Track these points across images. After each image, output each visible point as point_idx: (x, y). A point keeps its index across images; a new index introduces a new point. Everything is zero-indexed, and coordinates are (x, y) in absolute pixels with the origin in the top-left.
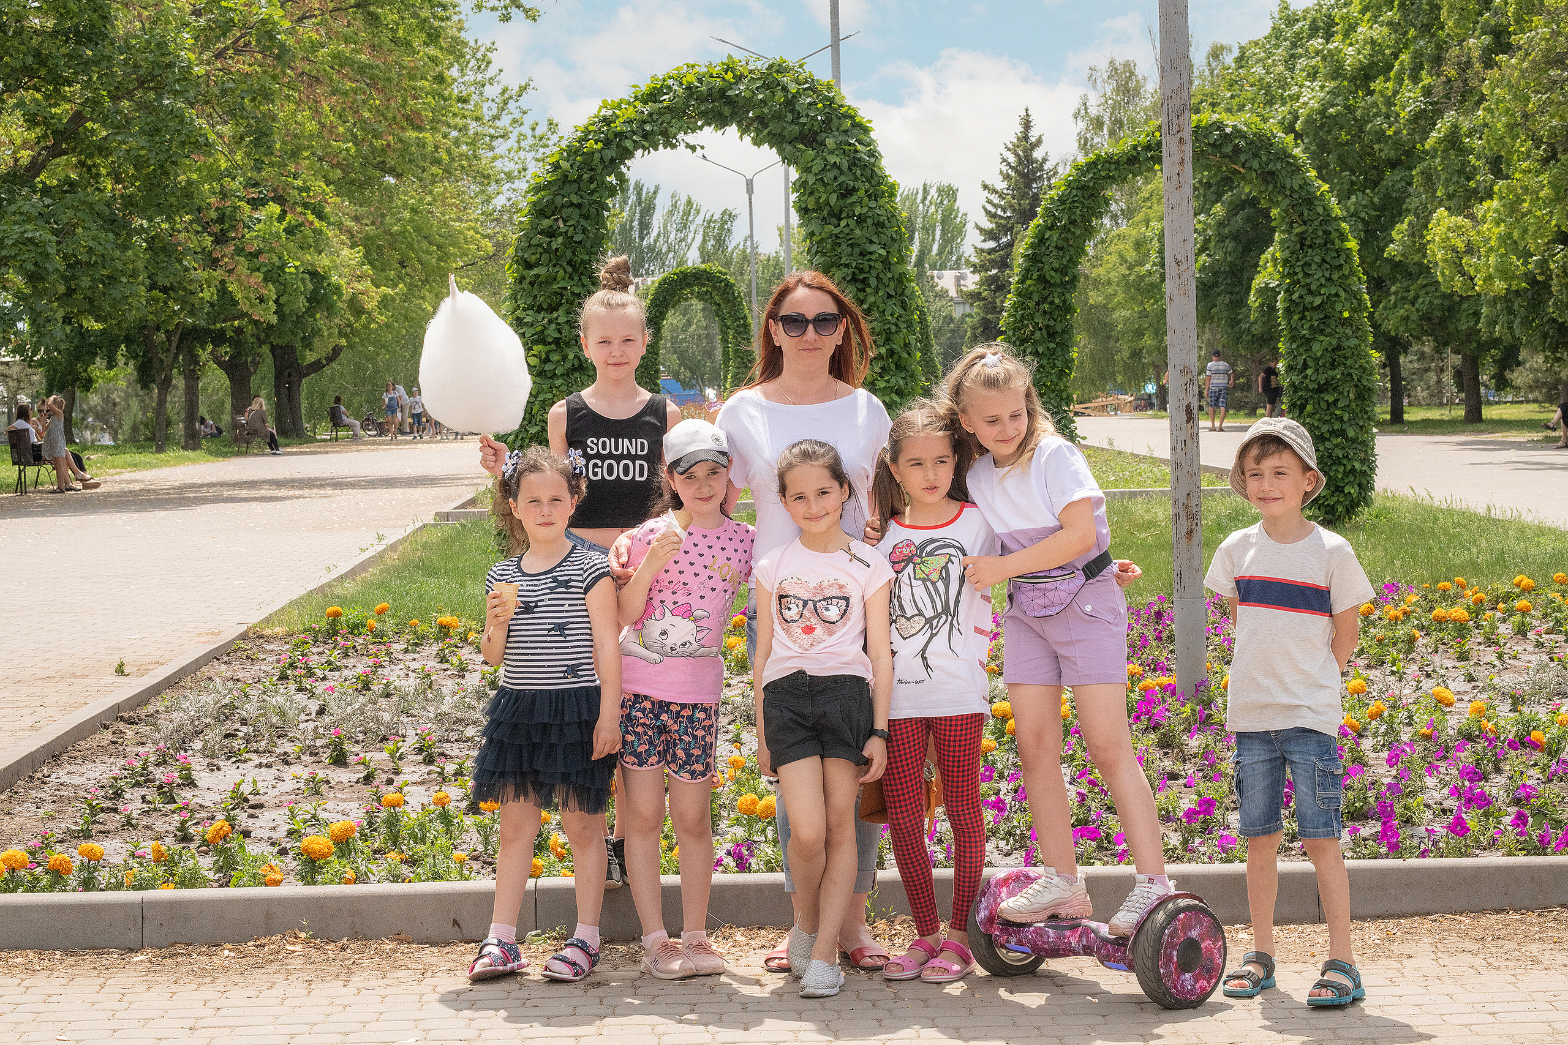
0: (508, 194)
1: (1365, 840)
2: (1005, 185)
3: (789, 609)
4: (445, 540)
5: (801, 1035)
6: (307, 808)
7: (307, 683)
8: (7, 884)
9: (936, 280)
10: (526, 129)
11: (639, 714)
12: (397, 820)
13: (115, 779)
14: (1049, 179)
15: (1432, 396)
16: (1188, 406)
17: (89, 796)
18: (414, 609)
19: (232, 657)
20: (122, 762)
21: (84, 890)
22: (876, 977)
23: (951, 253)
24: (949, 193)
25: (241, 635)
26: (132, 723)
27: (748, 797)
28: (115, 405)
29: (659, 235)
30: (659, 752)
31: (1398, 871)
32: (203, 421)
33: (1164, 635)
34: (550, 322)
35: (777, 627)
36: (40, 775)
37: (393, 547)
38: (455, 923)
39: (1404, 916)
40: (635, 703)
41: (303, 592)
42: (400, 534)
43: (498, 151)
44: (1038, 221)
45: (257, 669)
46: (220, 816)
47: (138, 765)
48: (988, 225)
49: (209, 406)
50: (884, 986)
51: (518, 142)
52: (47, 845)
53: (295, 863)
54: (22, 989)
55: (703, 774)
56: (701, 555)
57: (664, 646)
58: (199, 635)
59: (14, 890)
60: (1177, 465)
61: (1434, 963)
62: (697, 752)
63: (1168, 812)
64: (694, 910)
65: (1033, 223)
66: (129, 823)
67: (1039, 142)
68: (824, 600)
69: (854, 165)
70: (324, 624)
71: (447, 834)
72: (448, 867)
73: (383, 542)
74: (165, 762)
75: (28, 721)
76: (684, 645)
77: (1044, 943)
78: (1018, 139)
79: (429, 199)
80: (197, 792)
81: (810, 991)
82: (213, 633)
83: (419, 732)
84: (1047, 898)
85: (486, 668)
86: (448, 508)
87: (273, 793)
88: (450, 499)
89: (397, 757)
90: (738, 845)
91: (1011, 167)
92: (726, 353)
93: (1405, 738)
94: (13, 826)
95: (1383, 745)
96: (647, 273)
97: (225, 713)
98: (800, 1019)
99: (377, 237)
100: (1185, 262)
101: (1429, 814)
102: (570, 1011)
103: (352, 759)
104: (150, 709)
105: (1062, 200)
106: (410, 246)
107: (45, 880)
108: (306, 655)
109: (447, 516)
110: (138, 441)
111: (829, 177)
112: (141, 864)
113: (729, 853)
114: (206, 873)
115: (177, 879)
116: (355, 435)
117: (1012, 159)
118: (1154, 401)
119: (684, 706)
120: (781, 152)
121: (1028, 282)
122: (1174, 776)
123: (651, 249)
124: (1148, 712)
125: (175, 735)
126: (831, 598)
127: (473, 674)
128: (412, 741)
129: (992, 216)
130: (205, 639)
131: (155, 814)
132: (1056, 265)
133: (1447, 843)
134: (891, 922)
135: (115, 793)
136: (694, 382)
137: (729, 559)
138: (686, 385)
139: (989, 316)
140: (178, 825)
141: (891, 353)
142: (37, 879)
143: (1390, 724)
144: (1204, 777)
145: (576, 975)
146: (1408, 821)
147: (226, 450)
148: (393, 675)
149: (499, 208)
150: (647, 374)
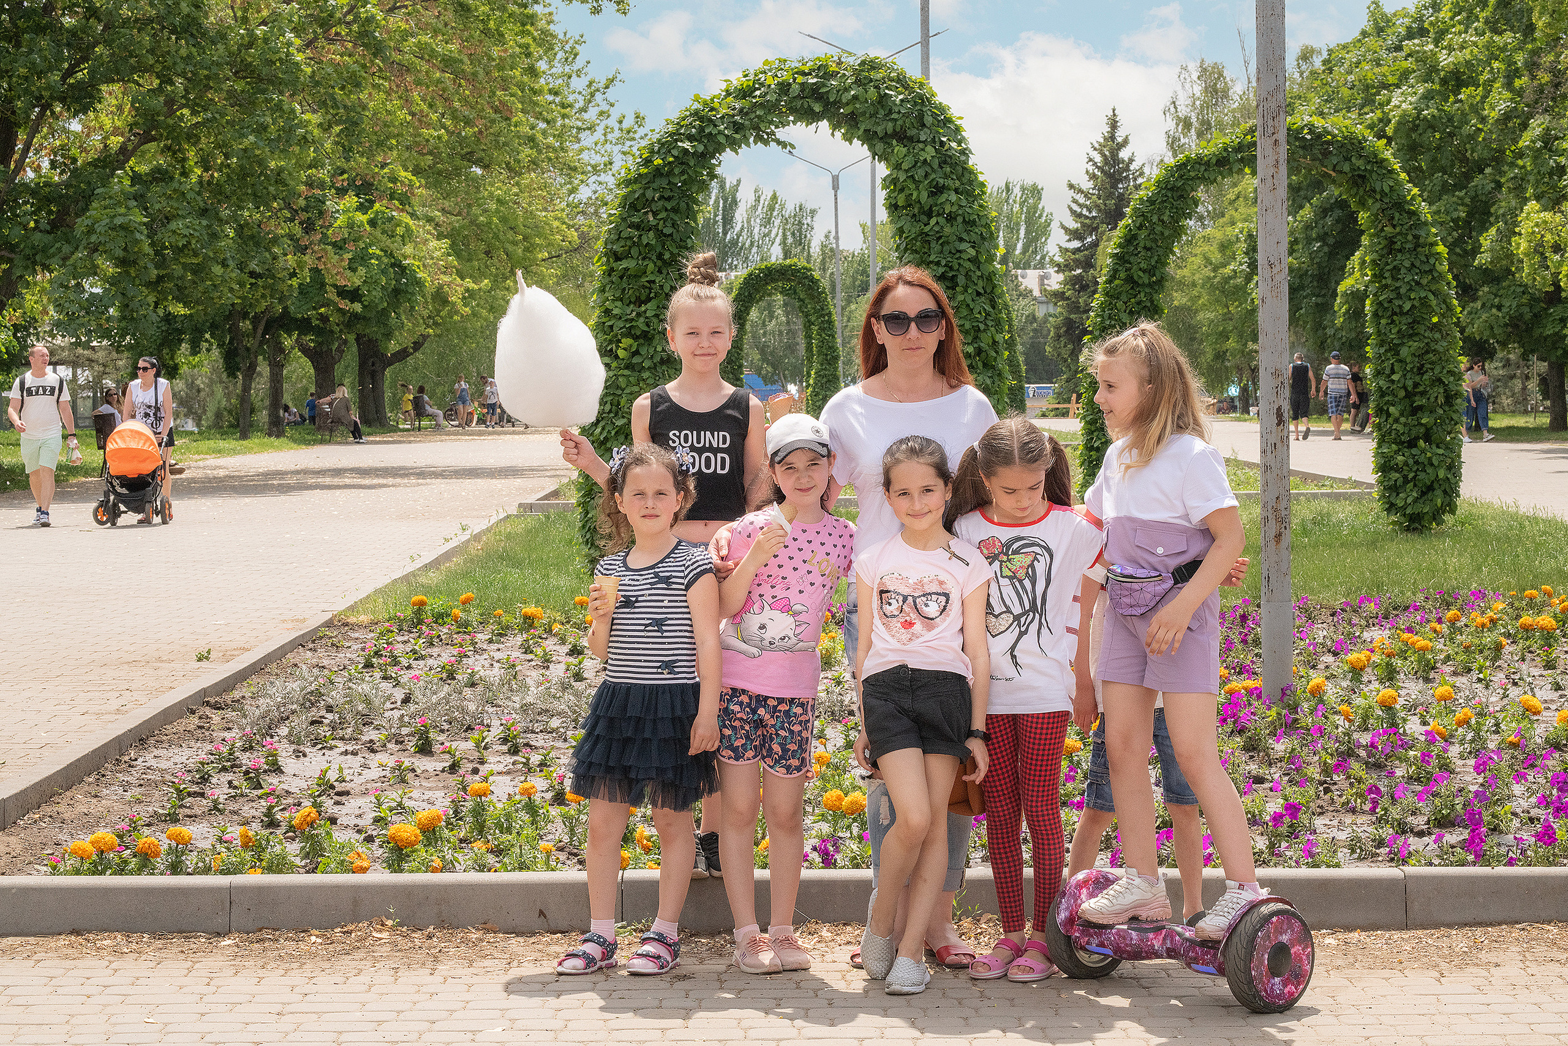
0: (594, 187)
1: (1453, 847)
2: (1091, 184)
3: (890, 604)
4: (529, 531)
5: (888, 1032)
6: (393, 796)
7: (392, 671)
8: (95, 866)
9: (1020, 279)
10: (612, 122)
11: (737, 708)
12: (483, 810)
13: (202, 764)
14: (1135, 179)
15: (1516, 403)
16: (1279, 409)
17: (176, 781)
18: (499, 599)
19: (318, 644)
20: (209, 747)
21: (172, 874)
22: (963, 975)
23: (1035, 252)
24: (1035, 192)
25: (326, 622)
26: (218, 709)
27: (833, 794)
28: (199, 391)
29: (742, 229)
30: (755, 747)
31: (1486, 879)
32: (286, 409)
33: (1250, 638)
34: (639, 315)
35: (877, 622)
36: (126, 758)
37: (476, 538)
38: (542, 913)
39: (1491, 925)
40: (732, 697)
41: (387, 580)
42: (483, 525)
43: (584, 143)
44: (1127, 221)
45: (342, 657)
46: (307, 803)
47: (225, 750)
48: (1073, 225)
49: (293, 394)
50: (970, 985)
51: (605, 135)
52: (135, 829)
53: (381, 851)
54: (110, 971)
55: (798, 769)
56: (800, 550)
57: (762, 640)
58: (284, 621)
59: (102, 873)
60: (1267, 468)
61: (1522, 972)
62: (793, 747)
63: (1254, 816)
64: (783, 905)
65: (1121, 224)
66: (216, 808)
67: (1126, 142)
68: (924, 595)
69: (945, 162)
70: (409, 612)
71: (532, 824)
72: (535, 857)
73: (468, 532)
74: (251, 748)
75: (115, 704)
76: (783, 639)
77: (1127, 945)
78: (1105, 139)
79: (515, 190)
80: (283, 778)
81: (896, 988)
82: (297, 620)
83: (504, 722)
84: (1129, 899)
85: (571, 660)
86: (532, 499)
87: (359, 780)
88: (534, 490)
89: (482, 746)
90: (824, 841)
91: (1097, 167)
92: (809, 348)
93: (1492, 746)
94: (101, 809)
95: (1470, 752)
96: (731, 268)
97: (312, 699)
98: (886, 1016)
99: (462, 227)
100: (1278, 265)
101: (1516, 823)
102: (656, 1003)
103: (437, 748)
104: (236, 694)
105: (1151, 201)
106: (496, 237)
107: (133, 863)
108: (391, 643)
109: (531, 507)
110: (221, 427)
111: (919, 173)
112: (228, 849)
113: (814, 849)
114: (293, 859)
115: (264, 864)
116: (438, 425)
117: (1098, 158)
118: (1237, 403)
119: (781, 701)
120: (871, 148)
121: (1117, 282)
122: (1259, 780)
123: (734, 242)
124: (1234, 715)
125: (261, 722)
126: (930, 594)
127: (558, 666)
128: (496, 731)
129: (1078, 216)
130: (290, 626)
131: (242, 800)
132: (1143, 265)
133: (1536, 852)
134: (977, 921)
135: (202, 778)
136: (776, 378)
137: (828, 554)
138: (768, 380)
139: (1073, 316)
140: (264, 810)
141: (979, 351)
142: (126, 862)
143: (1477, 731)
144: (1290, 781)
145: (662, 967)
146: (1495, 829)
147: (309, 437)
148: (477, 664)
149: (585, 200)
150: (731, 369)
